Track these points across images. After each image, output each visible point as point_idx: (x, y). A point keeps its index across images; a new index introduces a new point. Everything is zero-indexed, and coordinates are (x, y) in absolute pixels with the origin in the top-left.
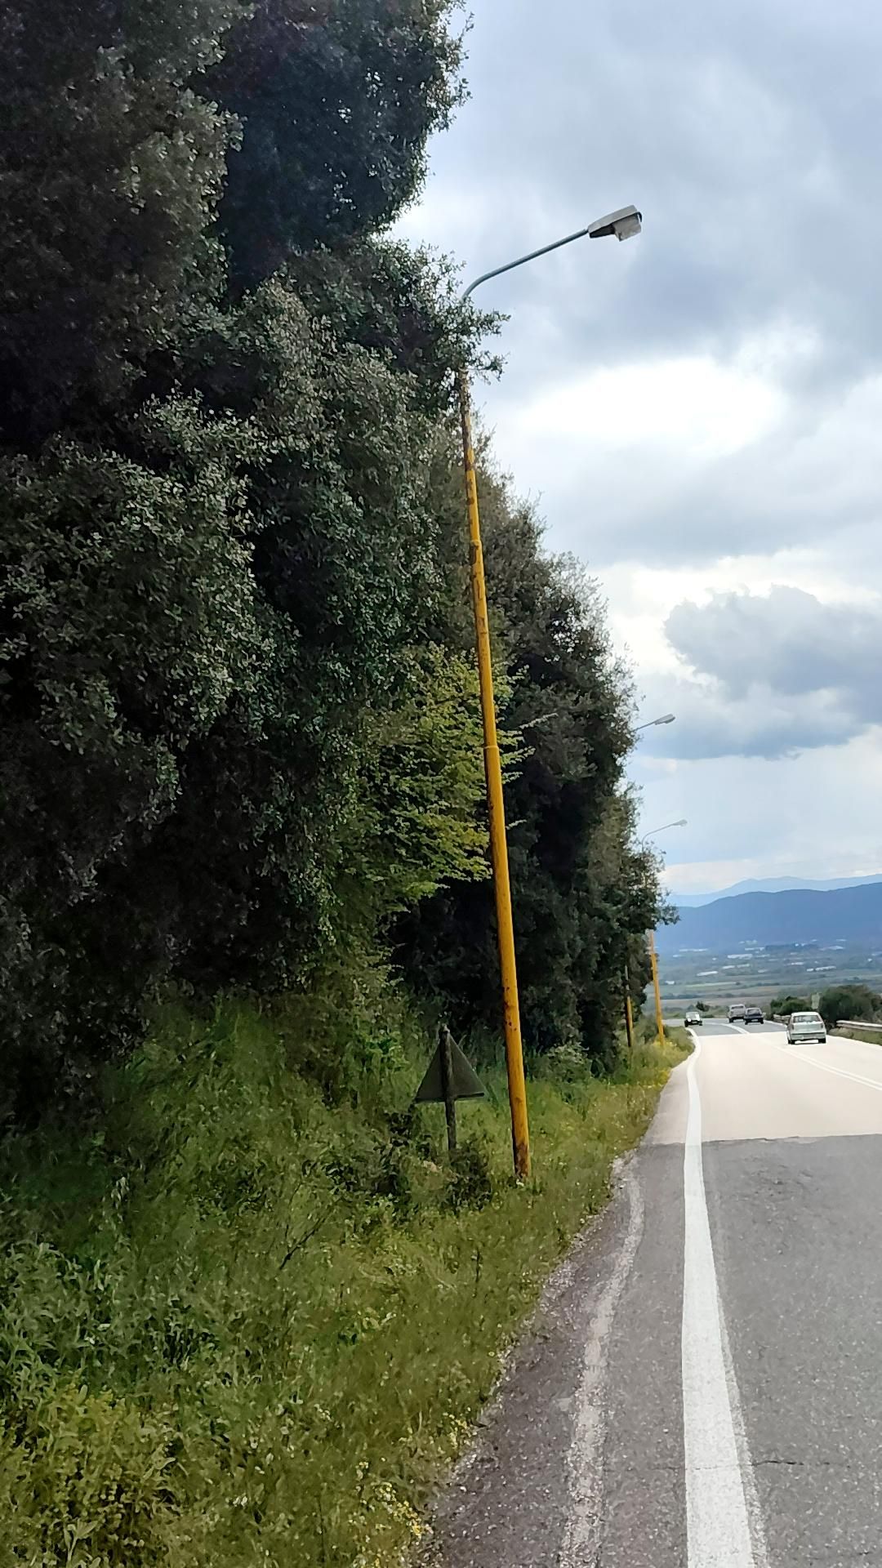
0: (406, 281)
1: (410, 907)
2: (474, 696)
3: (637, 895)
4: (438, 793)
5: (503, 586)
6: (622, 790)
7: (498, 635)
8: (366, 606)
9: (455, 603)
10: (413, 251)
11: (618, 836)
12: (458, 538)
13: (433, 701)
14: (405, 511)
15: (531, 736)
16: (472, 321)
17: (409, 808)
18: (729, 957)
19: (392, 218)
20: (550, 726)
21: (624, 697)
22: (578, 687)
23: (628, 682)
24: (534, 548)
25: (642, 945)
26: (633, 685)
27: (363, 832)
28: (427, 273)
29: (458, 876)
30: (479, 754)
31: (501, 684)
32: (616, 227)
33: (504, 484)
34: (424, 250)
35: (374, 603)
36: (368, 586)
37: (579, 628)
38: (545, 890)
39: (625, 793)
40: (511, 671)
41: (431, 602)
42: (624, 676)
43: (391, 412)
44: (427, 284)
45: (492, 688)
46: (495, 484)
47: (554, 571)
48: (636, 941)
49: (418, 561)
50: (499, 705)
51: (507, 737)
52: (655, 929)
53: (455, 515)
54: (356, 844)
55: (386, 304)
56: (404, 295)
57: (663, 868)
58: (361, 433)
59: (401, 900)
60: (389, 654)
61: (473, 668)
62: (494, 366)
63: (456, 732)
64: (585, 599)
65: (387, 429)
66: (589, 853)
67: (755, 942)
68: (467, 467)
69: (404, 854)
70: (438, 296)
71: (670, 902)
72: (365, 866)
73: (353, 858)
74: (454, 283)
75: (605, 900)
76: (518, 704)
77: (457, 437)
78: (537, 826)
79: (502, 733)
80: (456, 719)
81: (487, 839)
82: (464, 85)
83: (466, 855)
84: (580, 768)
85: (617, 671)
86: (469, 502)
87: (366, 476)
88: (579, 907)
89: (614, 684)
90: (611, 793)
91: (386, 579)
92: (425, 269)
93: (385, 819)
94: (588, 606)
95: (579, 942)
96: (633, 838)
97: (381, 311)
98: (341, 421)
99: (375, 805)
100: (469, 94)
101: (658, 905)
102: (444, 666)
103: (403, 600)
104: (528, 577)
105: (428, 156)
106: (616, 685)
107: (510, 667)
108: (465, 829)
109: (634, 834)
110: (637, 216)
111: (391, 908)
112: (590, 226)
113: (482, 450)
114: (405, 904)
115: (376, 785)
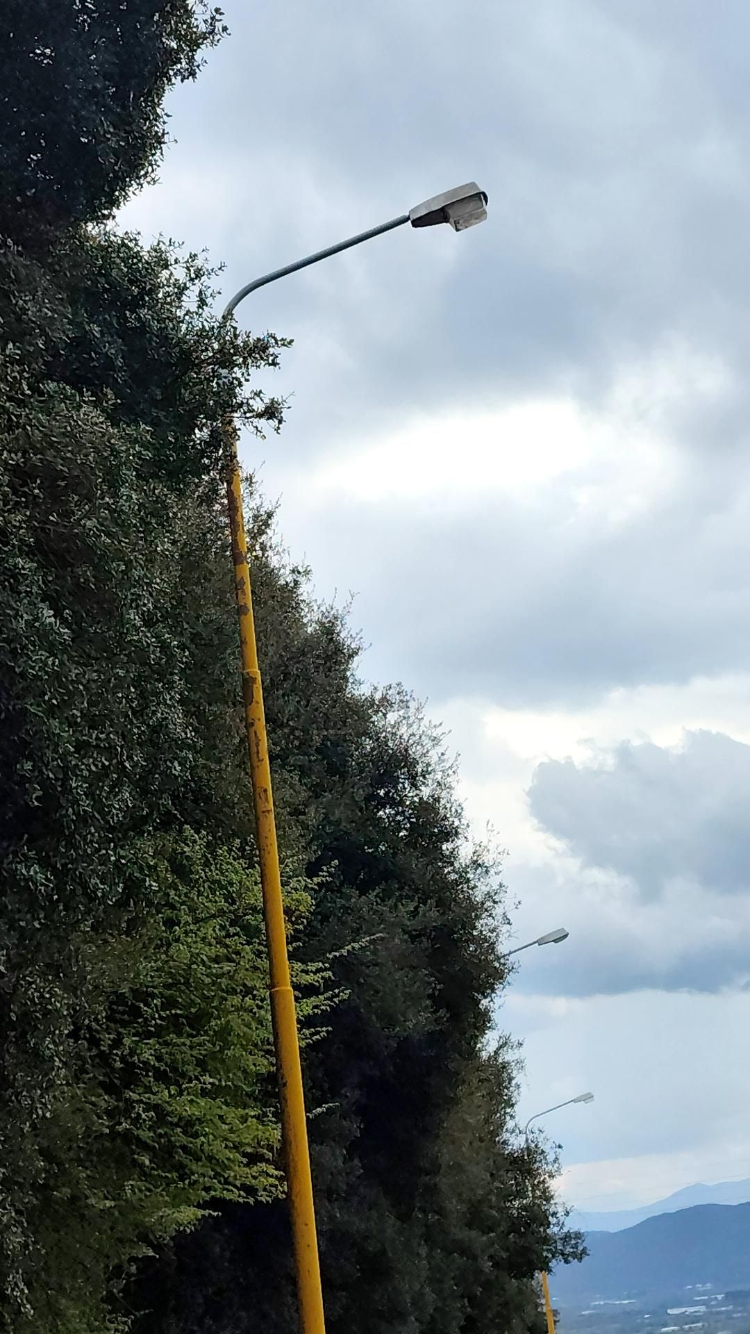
0: (135, 290)
1: (157, 1248)
2: (254, 909)
3: (520, 1216)
4: (201, 1064)
5: (297, 738)
6: (492, 1048)
7: (290, 814)
8: (77, 776)
9: (223, 766)
10: (147, 248)
11: (487, 1121)
12: (225, 665)
13: (190, 919)
14: (137, 629)
15: (346, 970)
16: (236, 347)
17: (155, 1089)
18: (669, 1311)
19: (114, 203)
20: (375, 952)
21: (489, 904)
22: (417, 890)
23: (493, 882)
24: (345, 679)
25: (534, 1296)
26: (501, 886)
27: (80, 1129)
28: (168, 280)
29: (235, 1196)
30: (262, 1001)
31: (296, 889)
32: (450, 212)
33: (296, 582)
34: (163, 248)
35: (90, 771)
36: (81, 747)
37: (416, 799)
38: (374, 1214)
39: (496, 1052)
40: (312, 870)
41: (178, 768)
42: (487, 872)
43: (114, 483)
44: (168, 295)
45: (281, 897)
46: (282, 582)
47: (377, 712)
48: (520, 1292)
49: (158, 704)
50: (293, 923)
51: (307, 972)
52: (550, 1271)
53: (219, 631)
54: (70, 1149)
55: (105, 325)
56: (132, 312)
57: (559, 1169)
58: (67, 514)
59: (145, 1238)
60: (114, 849)
61: (251, 866)
62: (272, 412)
63: (227, 967)
64: (424, 755)
65: (108, 505)
66: (439, 1151)
67: (709, 1286)
68: (237, 558)
69: (147, 1162)
70: (183, 313)
71: (571, 1225)
72: (84, 1185)
73: (63, 1172)
74: (208, 293)
75: (470, 1225)
76: (325, 919)
77: (222, 512)
78: (361, 1110)
79: (299, 966)
80: (227, 946)
81: (277, 1134)
82: (218, 17)
83: (245, 1160)
84: (424, 1017)
85: (476, 864)
86: (241, 610)
87: (75, 577)
88: (428, 1239)
89: (472, 884)
90: (473, 1054)
91: (108, 735)
92: (165, 273)
93: (117, 1107)
94: (428, 765)
95: (430, 1296)
96: (510, 1124)
97: (98, 336)
98: (36, 497)
99: (101, 1084)
100: (225, 29)
101: (554, 1230)
102: (207, 864)
103: (135, 765)
104: (335, 724)
105: (168, 116)
106: (475, 887)
107: (310, 863)
108: (244, 1119)
109: (512, 1117)
110: (481, 197)
111: (127, 1252)
112: (412, 211)
113: (261, 532)
114: (150, 1244)
115: (101, 1054)
